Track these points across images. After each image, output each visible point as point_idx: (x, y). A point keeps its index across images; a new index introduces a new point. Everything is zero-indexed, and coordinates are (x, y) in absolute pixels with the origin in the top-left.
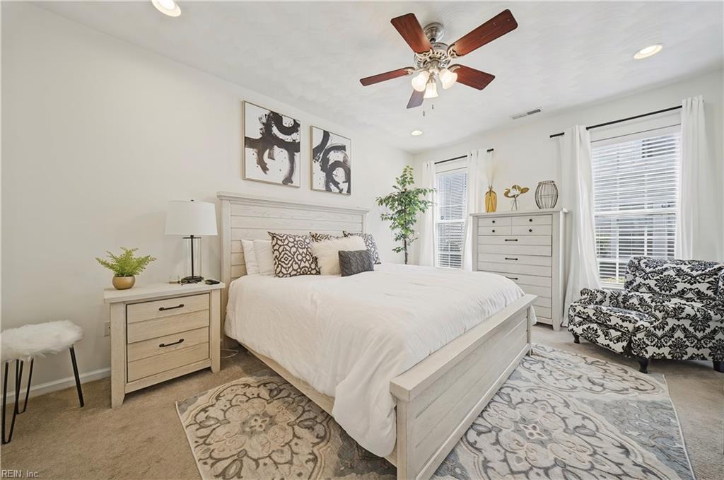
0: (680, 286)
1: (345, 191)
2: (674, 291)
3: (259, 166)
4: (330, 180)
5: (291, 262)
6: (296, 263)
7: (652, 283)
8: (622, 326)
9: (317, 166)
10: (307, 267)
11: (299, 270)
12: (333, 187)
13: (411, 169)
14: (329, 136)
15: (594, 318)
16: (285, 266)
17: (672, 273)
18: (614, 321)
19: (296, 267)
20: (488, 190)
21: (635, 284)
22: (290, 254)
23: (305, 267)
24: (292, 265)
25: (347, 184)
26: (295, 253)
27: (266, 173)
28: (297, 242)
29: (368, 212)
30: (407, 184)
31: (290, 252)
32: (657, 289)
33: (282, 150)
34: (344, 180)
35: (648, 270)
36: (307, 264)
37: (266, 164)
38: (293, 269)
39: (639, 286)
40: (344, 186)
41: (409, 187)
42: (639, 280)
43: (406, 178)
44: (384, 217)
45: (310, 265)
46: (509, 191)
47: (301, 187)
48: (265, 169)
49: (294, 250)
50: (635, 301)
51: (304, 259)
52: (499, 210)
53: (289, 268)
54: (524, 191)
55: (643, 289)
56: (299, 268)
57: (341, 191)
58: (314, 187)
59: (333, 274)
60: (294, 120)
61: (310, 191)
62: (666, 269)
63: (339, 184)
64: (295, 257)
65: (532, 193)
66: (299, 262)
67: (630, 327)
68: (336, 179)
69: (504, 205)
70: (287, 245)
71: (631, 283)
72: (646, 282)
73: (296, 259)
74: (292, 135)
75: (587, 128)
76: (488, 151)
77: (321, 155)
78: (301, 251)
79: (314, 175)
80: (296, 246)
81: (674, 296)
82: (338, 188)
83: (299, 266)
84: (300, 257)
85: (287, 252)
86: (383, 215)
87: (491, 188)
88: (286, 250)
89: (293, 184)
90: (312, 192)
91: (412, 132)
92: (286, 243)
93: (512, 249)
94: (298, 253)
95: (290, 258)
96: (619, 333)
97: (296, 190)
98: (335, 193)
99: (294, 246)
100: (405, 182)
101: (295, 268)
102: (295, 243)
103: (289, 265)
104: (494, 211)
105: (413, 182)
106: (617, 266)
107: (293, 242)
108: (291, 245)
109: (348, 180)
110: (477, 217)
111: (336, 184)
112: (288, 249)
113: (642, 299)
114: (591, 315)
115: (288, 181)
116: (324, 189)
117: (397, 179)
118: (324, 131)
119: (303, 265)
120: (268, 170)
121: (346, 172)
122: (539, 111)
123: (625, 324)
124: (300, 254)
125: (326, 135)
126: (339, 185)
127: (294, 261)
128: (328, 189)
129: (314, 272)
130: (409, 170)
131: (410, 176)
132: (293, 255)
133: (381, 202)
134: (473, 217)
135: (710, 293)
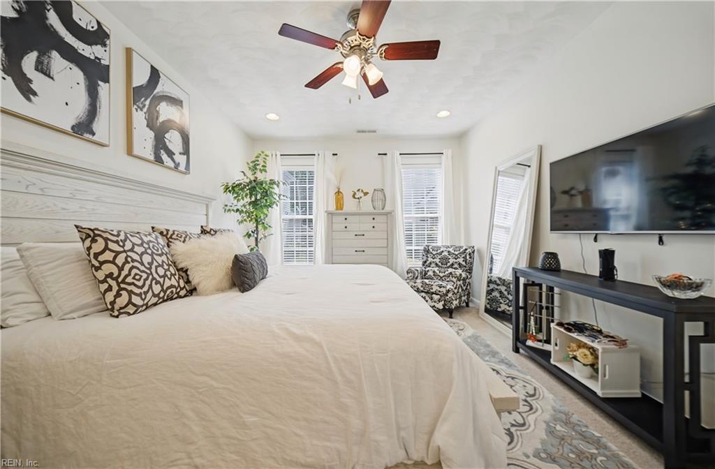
0: (451, 261)
1: (182, 168)
2: (449, 264)
3: (9, 79)
4: (160, 144)
5: (148, 283)
6: (157, 283)
7: (437, 261)
8: (440, 291)
9: (139, 118)
10: (174, 286)
11: (162, 295)
12: (165, 157)
13: (266, 155)
14: (160, 77)
15: (422, 289)
16: (137, 291)
17: (446, 253)
18: (435, 288)
19: (157, 289)
20: (337, 190)
21: (428, 262)
22: (142, 268)
23: (172, 286)
24: (150, 286)
25: (185, 156)
26: (150, 264)
27: (29, 99)
28: (148, 244)
29: (215, 200)
30: (258, 172)
31: (142, 264)
32: (440, 264)
33: (71, 65)
34: (182, 151)
35: (434, 253)
36: (174, 282)
37: (30, 81)
38: (154, 295)
39: (430, 263)
40: (181, 159)
41: (261, 177)
42: (430, 259)
43: (258, 165)
44: (227, 208)
45: (178, 282)
46: (355, 194)
47: (111, 145)
48: (26, 89)
49: (147, 259)
50: (430, 273)
51: (168, 273)
52: (347, 208)
53: (146, 293)
54: (366, 194)
55: (433, 265)
56: (162, 290)
57: (177, 165)
58: (136, 152)
59: (223, 291)
60: (98, 23)
61: (126, 156)
62: (443, 252)
63: (174, 154)
64: (153, 270)
65: (369, 196)
66: (161, 280)
67: (444, 290)
68: (171, 147)
69: (350, 205)
70: (132, 250)
71: (425, 262)
72: (434, 260)
73: (155, 276)
74: (94, 47)
75: (401, 154)
76: (333, 154)
77: (147, 103)
78: (159, 259)
79: (135, 131)
80: (149, 251)
81: (448, 267)
82: (173, 160)
83: (162, 286)
84: (161, 272)
85: (136, 264)
86: (226, 206)
87: (339, 189)
88: (133, 261)
89: (95, 138)
90: (131, 159)
91: (268, 114)
92: (128, 246)
93: (360, 243)
94: (155, 264)
95: (145, 276)
96: (439, 296)
97: (100, 148)
98: (169, 168)
99: (145, 252)
100: (256, 169)
101: (156, 293)
102: (145, 245)
103: (145, 289)
104: (342, 209)
105: (266, 171)
106: (413, 252)
107: (141, 245)
108: (139, 250)
109: (186, 152)
110: (330, 214)
111: (170, 154)
112: (136, 257)
113: (434, 272)
114: (420, 287)
115: (84, 128)
116: (152, 158)
117: (248, 164)
118: (152, 67)
119: (167, 283)
120: (35, 94)
121: (183, 138)
122: (375, 132)
123: (442, 289)
124: (159, 266)
125: (155, 75)
126: (174, 157)
127: (154, 278)
128: (158, 160)
129: (183, 293)
130: (263, 156)
131: (262, 164)
132: (150, 269)
133: (227, 189)
134: (328, 214)
135: (464, 263)
